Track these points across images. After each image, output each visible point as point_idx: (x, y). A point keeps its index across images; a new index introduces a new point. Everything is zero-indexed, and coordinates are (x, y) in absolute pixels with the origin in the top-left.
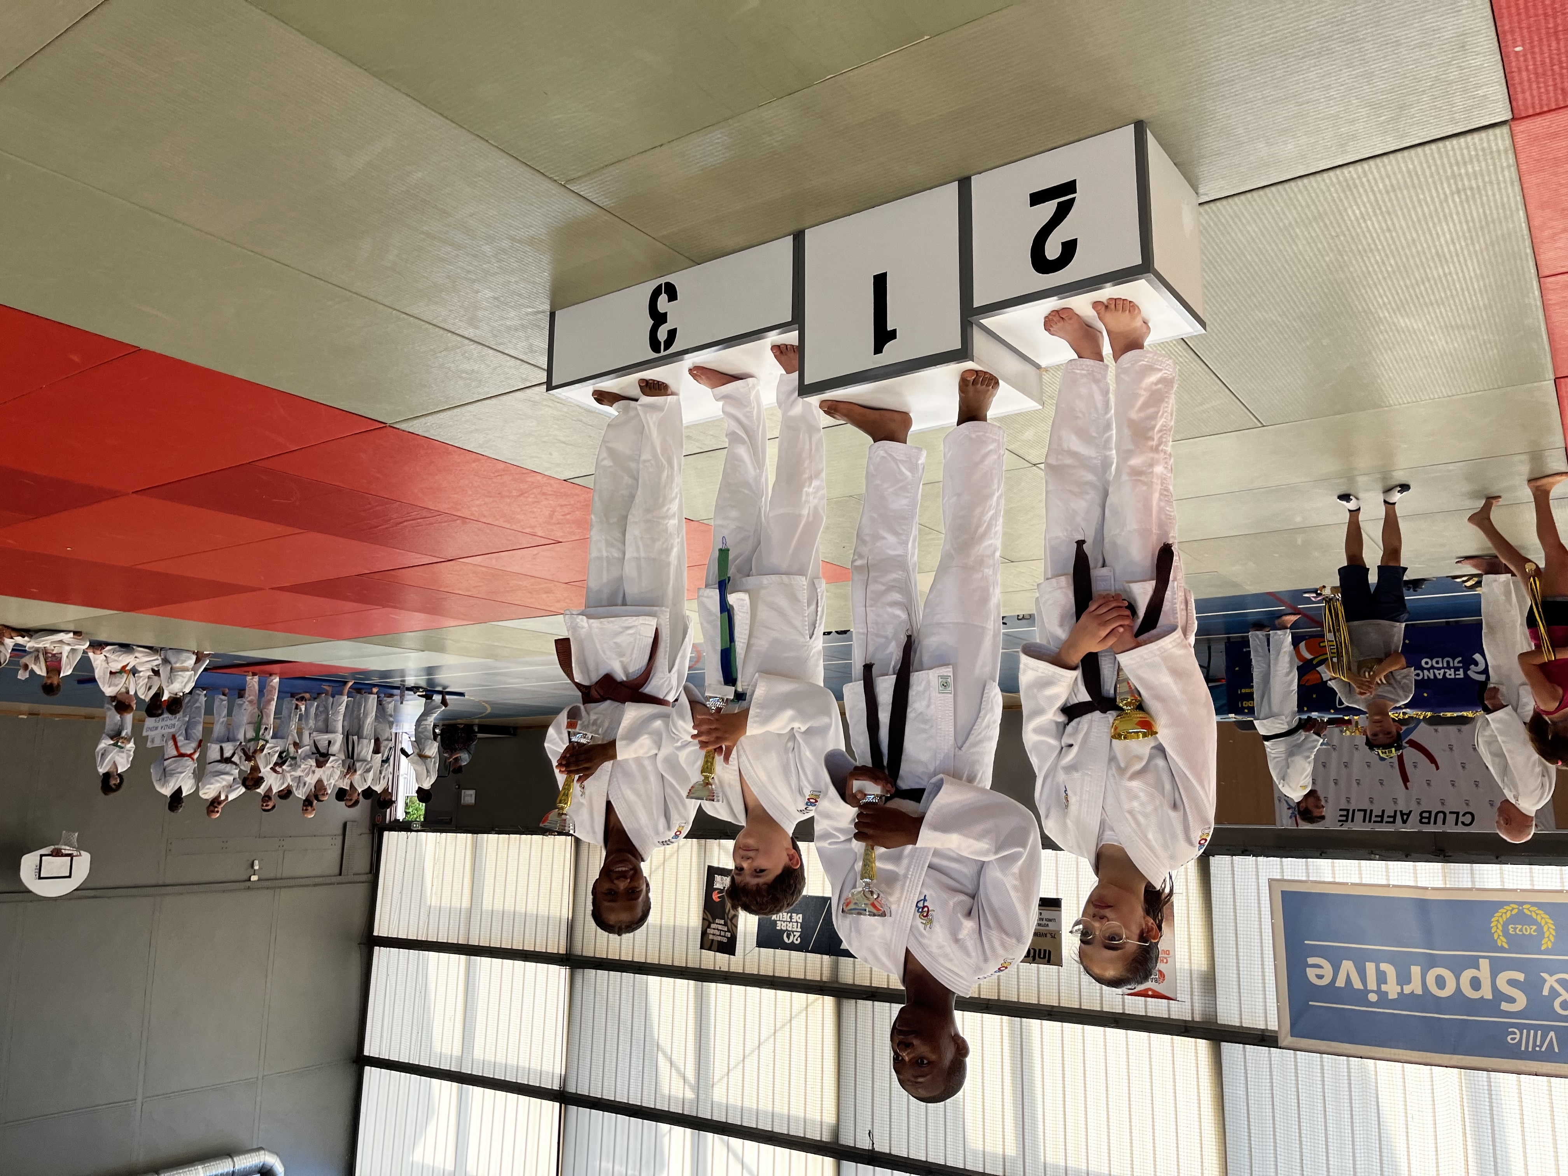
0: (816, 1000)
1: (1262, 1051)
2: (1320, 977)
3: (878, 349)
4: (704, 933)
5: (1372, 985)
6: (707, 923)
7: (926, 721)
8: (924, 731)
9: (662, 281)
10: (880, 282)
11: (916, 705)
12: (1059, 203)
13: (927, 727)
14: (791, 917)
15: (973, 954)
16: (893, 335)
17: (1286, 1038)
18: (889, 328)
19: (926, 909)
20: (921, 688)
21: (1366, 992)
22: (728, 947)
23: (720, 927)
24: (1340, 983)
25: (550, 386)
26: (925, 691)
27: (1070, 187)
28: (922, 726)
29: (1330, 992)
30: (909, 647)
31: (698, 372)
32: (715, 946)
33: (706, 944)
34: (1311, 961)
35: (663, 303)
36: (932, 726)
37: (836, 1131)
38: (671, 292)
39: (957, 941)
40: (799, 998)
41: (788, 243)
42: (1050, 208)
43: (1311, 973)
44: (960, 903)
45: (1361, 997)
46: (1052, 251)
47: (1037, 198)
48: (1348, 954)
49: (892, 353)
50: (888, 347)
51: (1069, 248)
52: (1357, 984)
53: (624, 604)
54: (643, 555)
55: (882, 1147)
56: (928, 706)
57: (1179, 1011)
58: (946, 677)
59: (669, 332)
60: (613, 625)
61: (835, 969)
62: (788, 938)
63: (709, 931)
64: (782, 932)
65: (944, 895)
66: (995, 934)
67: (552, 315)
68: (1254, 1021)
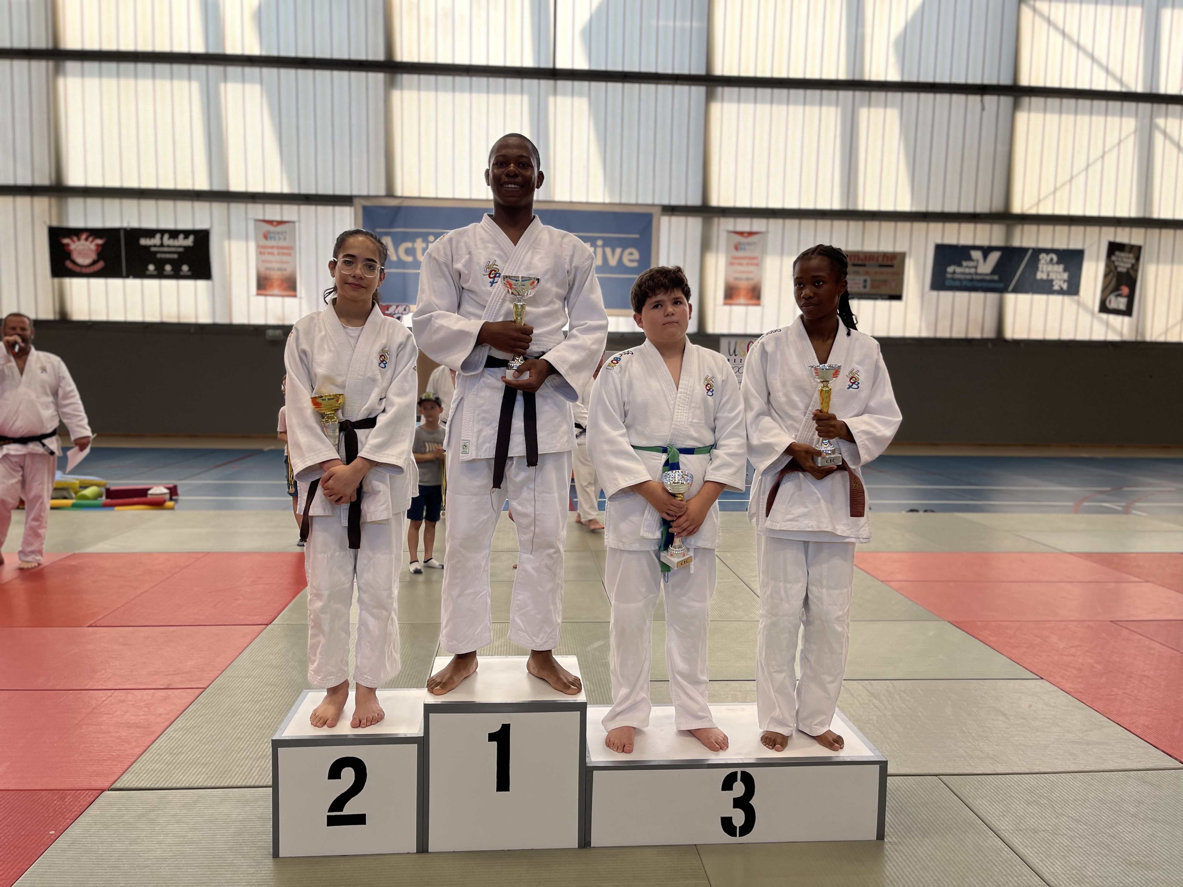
0: (1030, 208)
1: (675, 201)
2: (631, 254)
3: (506, 728)
4: (1138, 259)
5: (599, 251)
6: (1135, 268)
7: (483, 419)
8: (485, 412)
9: (738, 839)
10: (503, 784)
11: (491, 432)
12: (342, 811)
13: (483, 415)
14: (1048, 275)
15: (463, 244)
16: (492, 737)
17: (656, 211)
18: (495, 744)
19: (492, 276)
20: (487, 445)
21: (604, 246)
22: (1114, 248)
23: (1122, 264)
24: (618, 251)
25: (883, 765)
26: (484, 442)
27: (332, 821)
28: (486, 416)
29: (625, 244)
30: (498, 480)
31: (721, 744)
32: (1127, 249)
33: (1136, 251)
34: (635, 264)
35: (739, 818)
36: (478, 415)
37: (1016, 107)
38: (727, 824)
39: (470, 253)
40: (1045, 210)
41: (595, 841)
42: (350, 808)
43: (636, 255)
44: (468, 281)
45: (607, 243)
46: (348, 775)
47: (359, 819)
48: (612, 270)
49: (495, 721)
50: (497, 728)
51: (335, 773)
52: (608, 250)
53: (806, 543)
54: (781, 584)
55: (974, 100)
56: (480, 431)
57: (728, 224)
58: (465, 453)
59: (731, 789)
60: (809, 524)
61: (1009, 235)
62: (1052, 260)
63: (1133, 261)
64: (1058, 263)
65: (475, 287)
66: (442, 259)
67: (881, 835)
68: (678, 221)
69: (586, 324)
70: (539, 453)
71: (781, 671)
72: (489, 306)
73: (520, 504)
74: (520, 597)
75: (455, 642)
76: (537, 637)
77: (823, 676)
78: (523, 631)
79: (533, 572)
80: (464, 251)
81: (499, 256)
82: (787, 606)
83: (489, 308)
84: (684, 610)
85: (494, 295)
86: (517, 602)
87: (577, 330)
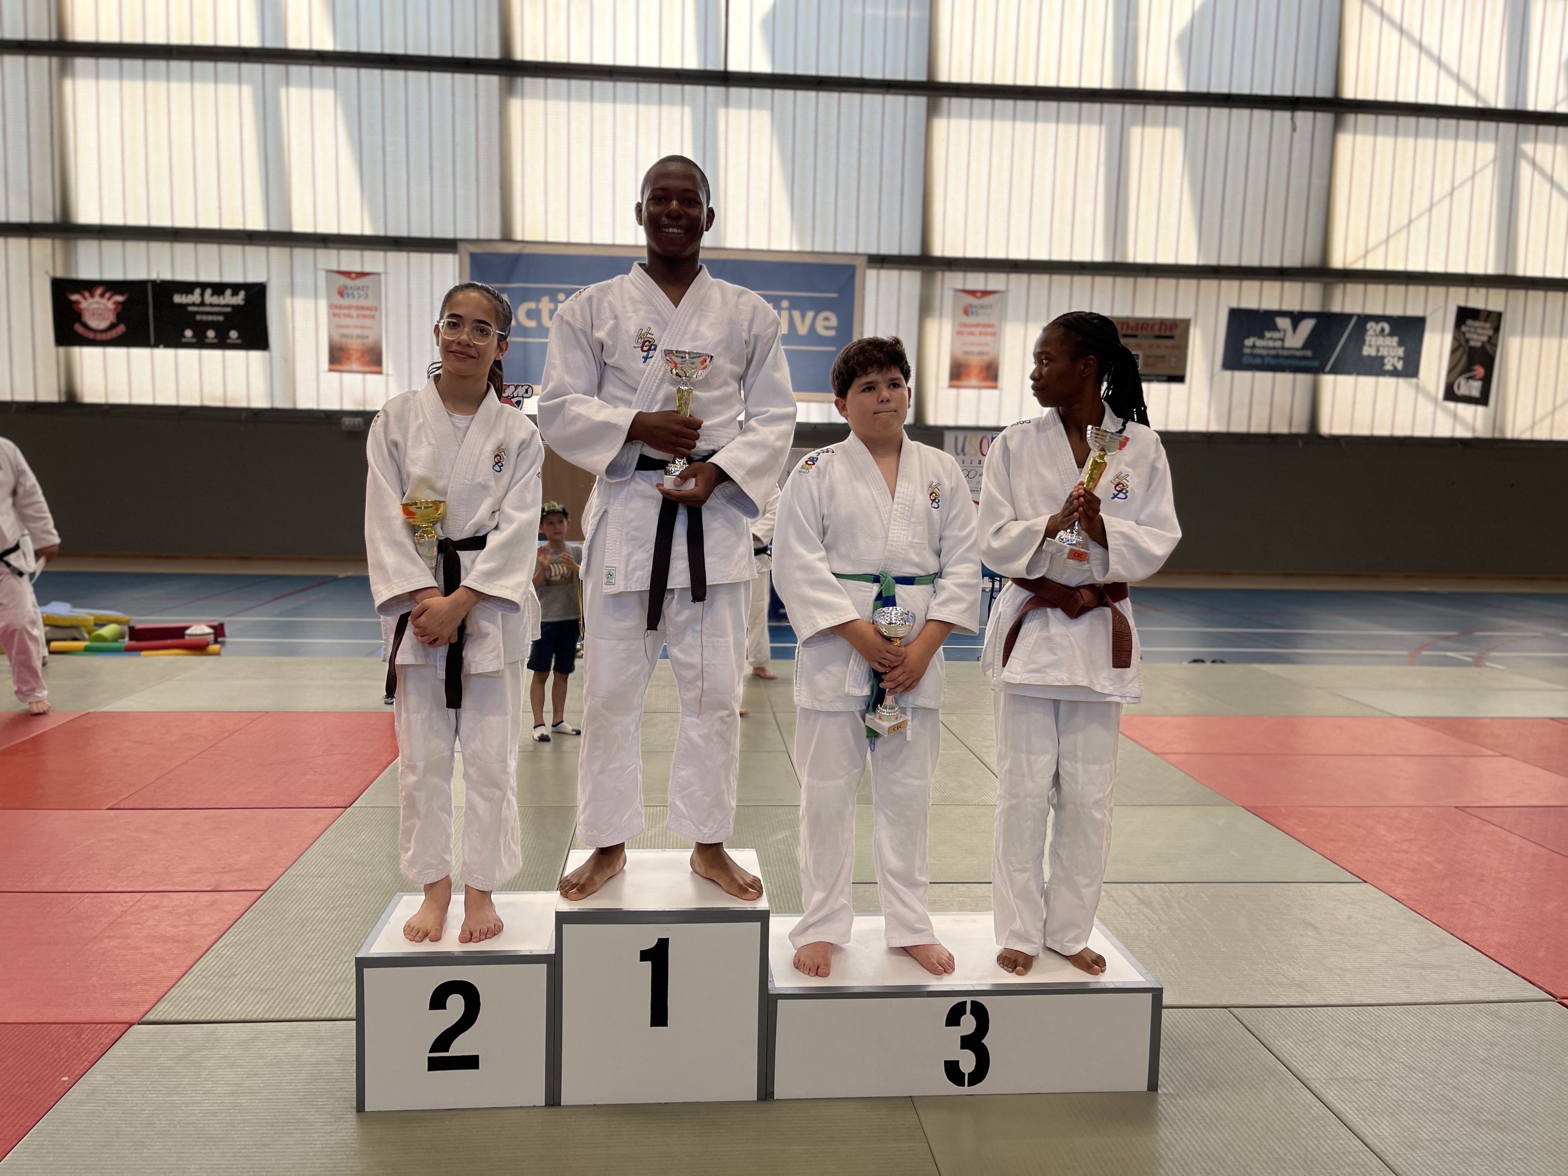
0: (1355, 261)
1: (885, 250)
2: (827, 319)
3: (663, 944)
4: (1497, 329)
5: (785, 314)
6: (1493, 341)
7: (634, 538)
8: (636, 529)
9: (966, 1090)
10: (659, 1017)
11: (645, 556)
12: (447, 1051)
13: (633, 533)
14: (1378, 351)
15: (606, 305)
16: (645, 955)
17: (860, 263)
18: (649, 964)
19: (645, 348)
20: (639, 573)
21: (790, 308)
22: (1465, 315)
23: (1475, 337)
24: (810, 315)
25: (1157, 994)
26: (634, 570)
27: (435, 1065)
28: (638, 534)
29: (819, 306)
30: (654, 619)
31: (945, 966)
32: (1482, 316)
33: (1495, 319)
34: (832, 333)
35: (968, 1062)
36: (628, 533)
37: (1337, 126)
38: (952, 1070)
39: (616, 318)
40: (1375, 263)
41: (781, 1090)
42: (458, 1048)
43: (834, 321)
44: (613, 355)
45: (795, 304)
46: (456, 1004)
47: (471, 1062)
48: (802, 340)
49: (648, 935)
50: (651, 944)
51: (438, 1001)
52: (796, 314)
53: (1056, 702)
54: (1024, 756)
55: (1283, 117)
56: (630, 555)
57: (956, 280)
58: (609, 583)
59: (957, 1024)
60: (1059, 677)
61: (1326, 297)
62: (1383, 330)
63: (1490, 332)
64: (1391, 334)
65: (622, 364)
66: (578, 325)
67: (1153, 1085)
68: (889, 277)
69: (768, 411)
70: (708, 583)
71: (1024, 870)
72: (642, 388)
73: (681, 651)
74: (683, 773)
75: (595, 832)
76: (705, 826)
77: (1076, 878)
78: (685, 818)
79: (698, 740)
80: (607, 313)
81: (655, 322)
82: (1030, 785)
83: (641, 390)
84: (898, 789)
85: (649, 374)
86: (678, 780)
87: (756, 421)
